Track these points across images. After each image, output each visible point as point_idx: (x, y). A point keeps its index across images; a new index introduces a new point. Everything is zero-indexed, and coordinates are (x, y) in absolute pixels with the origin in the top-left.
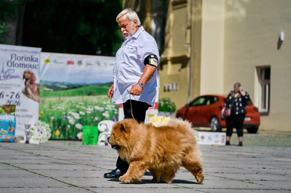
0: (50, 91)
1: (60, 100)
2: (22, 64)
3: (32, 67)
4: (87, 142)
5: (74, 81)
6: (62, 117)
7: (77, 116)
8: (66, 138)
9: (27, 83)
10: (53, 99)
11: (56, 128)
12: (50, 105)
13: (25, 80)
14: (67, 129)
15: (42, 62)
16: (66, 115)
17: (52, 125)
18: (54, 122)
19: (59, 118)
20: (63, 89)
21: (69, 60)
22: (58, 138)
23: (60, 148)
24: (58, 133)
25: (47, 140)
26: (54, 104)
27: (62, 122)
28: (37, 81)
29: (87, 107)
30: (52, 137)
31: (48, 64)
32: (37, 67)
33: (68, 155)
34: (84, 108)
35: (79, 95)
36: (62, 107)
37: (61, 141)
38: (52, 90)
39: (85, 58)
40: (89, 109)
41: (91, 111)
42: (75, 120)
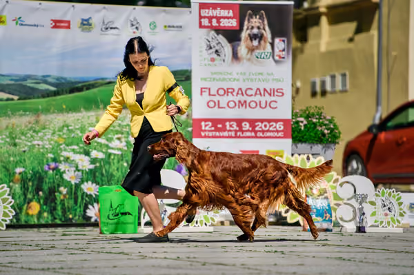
0: (8, 100)
1: (37, 122)
4: (112, 228)
5: (71, 74)
6: (46, 168)
7: (85, 163)
8: (58, 221)
10: (22, 121)
11: (29, 196)
12: (13, 138)
14: (59, 197)
16: (54, 160)
18: (24, 181)
19: (38, 168)
20: (47, 94)
21: (57, 16)
22: (35, 221)
24: (35, 208)
26: (23, 134)
27: (46, 180)
29: (110, 140)
34: (103, 141)
35: (88, 109)
36: (44, 142)
38: (16, 98)
39: (98, 11)
40: (115, 143)
41: (120, 149)
42: (80, 173)
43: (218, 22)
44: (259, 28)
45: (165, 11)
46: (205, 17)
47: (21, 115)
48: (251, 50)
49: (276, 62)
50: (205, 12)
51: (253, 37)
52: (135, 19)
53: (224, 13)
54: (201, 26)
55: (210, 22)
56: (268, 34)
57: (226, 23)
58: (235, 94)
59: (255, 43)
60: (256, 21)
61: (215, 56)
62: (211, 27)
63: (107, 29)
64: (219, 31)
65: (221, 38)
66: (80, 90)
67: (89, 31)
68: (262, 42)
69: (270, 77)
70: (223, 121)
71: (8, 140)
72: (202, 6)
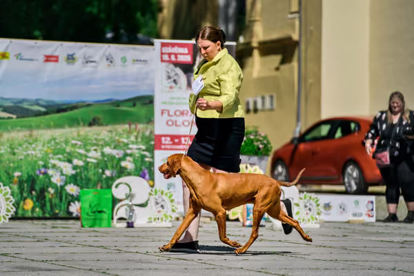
0: (9, 118)
1: (31, 136)
4: (90, 223)
5: (58, 98)
6: (38, 172)
7: (68, 169)
8: (47, 215)
10: (18, 135)
11: (25, 195)
12: (12, 149)
14: (48, 196)
16: (45, 166)
17: (15, 187)
18: (21, 183)
19: (31, 173)
20: (38, 114)
21: (49, 52)
22: (29, 214)
23: (34, 237)
24: (29, 204)
25: (7, 221)
26: (20, 145)
27: (38, 182)
29: (88, 151)
30: (16, 213)
31: (5, 62)
33: (50, 250)
34: (82, 151)
35: (71, 126)
36: (37, 151)
37: (36, 222)
38: (14, 116)
39: (81, 48)
40: (92, 154)
41: (95, 159)
42: (64, 177)
43: (176, 57)
45: (134, 48)
46: (165, 54)
47: (18, 131)
50: (166, 50)
52: (110, 55)
53: (181, 50)
54: (162, 61)
55: (170, 57)
57: (182, 59)
58: (189, 115)
61: (173, 84)
62: (170, 62)
63: (87, 62)
64: (176, 64)
65: (179, 71)
66: (64, 110)
67: (73, 63)
70: (179, 137)
71: (9, 150)
72: (163, 45)
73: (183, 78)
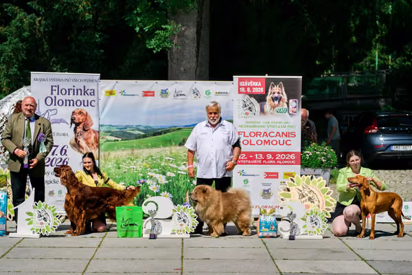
0: (115, 141)
1: (132, 154)
2: (69, 101)
3: (86, 104)
5: (155, 124)
6: (138, 182)
7: (162, 180)
9: (79, 130)
10: (123, 154)
12: (118, 164)
13: (74, 125)
15: (102, 96)
16: (143, 178)
19: (133, 183)
20: (138, 137)
21: (146, 89)
26: (124, 161)
28: (94, 127)
29: (178, 165)
31: (112, 97)
32: (93, 103)
34: (175, 166)
35: (164, 146)
36: (138, 166)
38: (120, 139)
39: (173, 84)
40: (183, 167)
41: (184, 171)
42: (160, 186)
43: (251, 90)
44: (278, 93)
45: (215, 83)
46: (242, 87)
47: (123, 150)
48: (273, 107)
49: (290, 114)
50: (242, 84)
51: (274, 99)
52: (196, 89)
53: (256, 84)
54: (240, 92)
55: (246, 89)
56: (285, 97)
57: (256, 90)
58: (262, 135)
59: (276, 102)
60: (276, 89)
61: (249, 111)
62: (246, 93)
63: (177, 95)
64: (251, 95)
65: (253, 100)
66: (160, 134)
67: (166, 97)
68: (281, 102)
69: (287, 125)
70: (253, 153)
71: (115, 165)
72: (240, 80)
73: (257, 106)
